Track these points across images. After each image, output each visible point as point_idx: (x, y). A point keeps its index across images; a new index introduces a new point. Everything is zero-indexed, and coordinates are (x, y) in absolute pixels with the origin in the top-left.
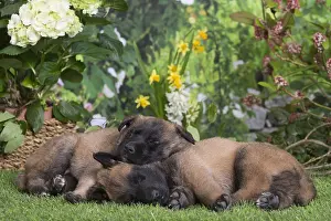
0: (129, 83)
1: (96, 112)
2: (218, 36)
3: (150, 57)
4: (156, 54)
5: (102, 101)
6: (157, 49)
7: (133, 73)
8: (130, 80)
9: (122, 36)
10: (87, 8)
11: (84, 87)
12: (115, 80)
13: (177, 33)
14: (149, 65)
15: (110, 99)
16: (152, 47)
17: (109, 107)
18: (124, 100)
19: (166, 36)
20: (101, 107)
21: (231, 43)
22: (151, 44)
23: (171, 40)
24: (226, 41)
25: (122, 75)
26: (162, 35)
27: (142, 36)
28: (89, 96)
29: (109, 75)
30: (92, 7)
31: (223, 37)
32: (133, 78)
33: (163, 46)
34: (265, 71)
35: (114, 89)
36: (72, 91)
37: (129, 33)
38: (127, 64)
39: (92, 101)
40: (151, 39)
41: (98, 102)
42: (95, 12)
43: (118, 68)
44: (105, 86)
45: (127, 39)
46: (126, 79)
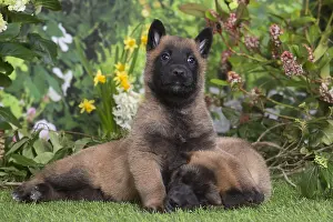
0: (77, 84)
1: (41, 117)
2: (175, 30)
3: (99, 55)
4: (106, 51)
5: (47, 105)
6: (107, 45)
7: (82, 72)
8: (79, 81)
9: (68, 32)
10: (13, 4)
11: (27, 90)
12: (61, 81)
13: (129, 27)
14: (98, 63)
15: (57, 103)
16: (101, 44)
17: (55, 111)
18: (72, 103)
19: (117, 31)
20: (46, 111)
21: (190, 37)
22: (100, 40)
23: (123, 35)
24: (183, 35)
25: (68, 76)
26: (113, 30)
27: (91, 32)
28: (32, 100)
29: (54, 76)
30: (19, 3)
31: (180, 30)
32: (81, 78)
33: (114, 43)
34: (224, 67)
35: (60, 92)
36: (13, 94)
37: (75, 28)
38: (73, 63)
39: (36, 106)
40: (101, 35)
41: (42, 106)
42: (23, 9)
43: (65, 68)
44: (51, 89)
45: (73, 35)
46: (74, 80)
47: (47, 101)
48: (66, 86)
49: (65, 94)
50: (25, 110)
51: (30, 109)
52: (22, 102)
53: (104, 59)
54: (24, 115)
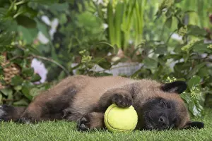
47: (37, 43)
48: (52, 31)
49: (52, 38)
53: (84, 9)
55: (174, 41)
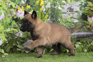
47: (21, 4)
49: (26, 2)
50: (16, 6)
51: (17, 6)
52: (15, 4)
54: (16, 7)
55: (63, 3)
